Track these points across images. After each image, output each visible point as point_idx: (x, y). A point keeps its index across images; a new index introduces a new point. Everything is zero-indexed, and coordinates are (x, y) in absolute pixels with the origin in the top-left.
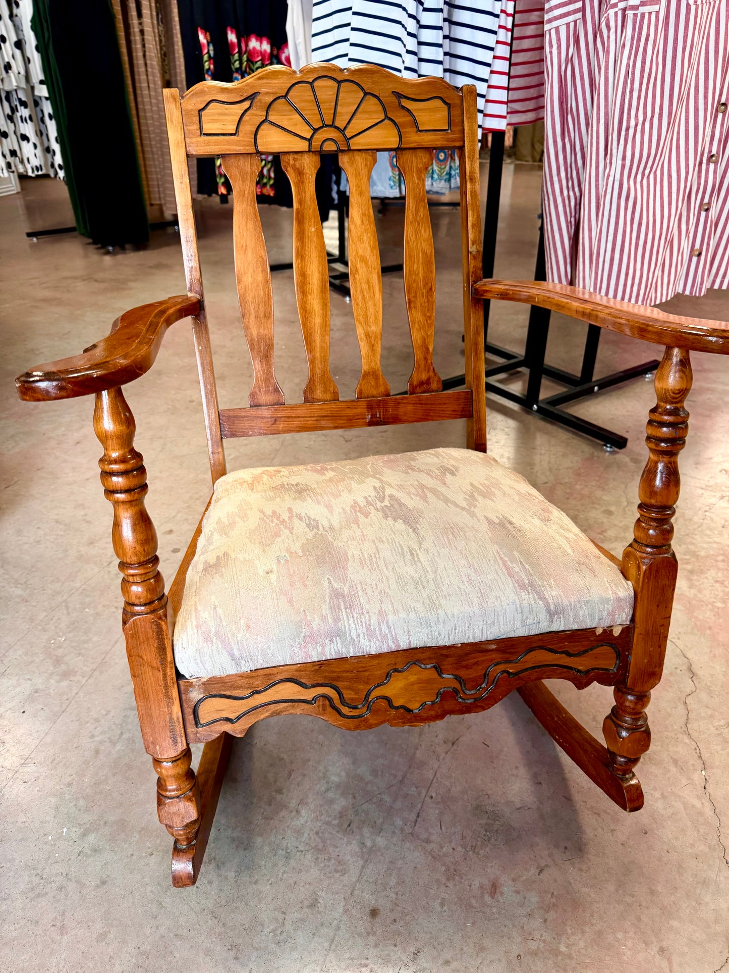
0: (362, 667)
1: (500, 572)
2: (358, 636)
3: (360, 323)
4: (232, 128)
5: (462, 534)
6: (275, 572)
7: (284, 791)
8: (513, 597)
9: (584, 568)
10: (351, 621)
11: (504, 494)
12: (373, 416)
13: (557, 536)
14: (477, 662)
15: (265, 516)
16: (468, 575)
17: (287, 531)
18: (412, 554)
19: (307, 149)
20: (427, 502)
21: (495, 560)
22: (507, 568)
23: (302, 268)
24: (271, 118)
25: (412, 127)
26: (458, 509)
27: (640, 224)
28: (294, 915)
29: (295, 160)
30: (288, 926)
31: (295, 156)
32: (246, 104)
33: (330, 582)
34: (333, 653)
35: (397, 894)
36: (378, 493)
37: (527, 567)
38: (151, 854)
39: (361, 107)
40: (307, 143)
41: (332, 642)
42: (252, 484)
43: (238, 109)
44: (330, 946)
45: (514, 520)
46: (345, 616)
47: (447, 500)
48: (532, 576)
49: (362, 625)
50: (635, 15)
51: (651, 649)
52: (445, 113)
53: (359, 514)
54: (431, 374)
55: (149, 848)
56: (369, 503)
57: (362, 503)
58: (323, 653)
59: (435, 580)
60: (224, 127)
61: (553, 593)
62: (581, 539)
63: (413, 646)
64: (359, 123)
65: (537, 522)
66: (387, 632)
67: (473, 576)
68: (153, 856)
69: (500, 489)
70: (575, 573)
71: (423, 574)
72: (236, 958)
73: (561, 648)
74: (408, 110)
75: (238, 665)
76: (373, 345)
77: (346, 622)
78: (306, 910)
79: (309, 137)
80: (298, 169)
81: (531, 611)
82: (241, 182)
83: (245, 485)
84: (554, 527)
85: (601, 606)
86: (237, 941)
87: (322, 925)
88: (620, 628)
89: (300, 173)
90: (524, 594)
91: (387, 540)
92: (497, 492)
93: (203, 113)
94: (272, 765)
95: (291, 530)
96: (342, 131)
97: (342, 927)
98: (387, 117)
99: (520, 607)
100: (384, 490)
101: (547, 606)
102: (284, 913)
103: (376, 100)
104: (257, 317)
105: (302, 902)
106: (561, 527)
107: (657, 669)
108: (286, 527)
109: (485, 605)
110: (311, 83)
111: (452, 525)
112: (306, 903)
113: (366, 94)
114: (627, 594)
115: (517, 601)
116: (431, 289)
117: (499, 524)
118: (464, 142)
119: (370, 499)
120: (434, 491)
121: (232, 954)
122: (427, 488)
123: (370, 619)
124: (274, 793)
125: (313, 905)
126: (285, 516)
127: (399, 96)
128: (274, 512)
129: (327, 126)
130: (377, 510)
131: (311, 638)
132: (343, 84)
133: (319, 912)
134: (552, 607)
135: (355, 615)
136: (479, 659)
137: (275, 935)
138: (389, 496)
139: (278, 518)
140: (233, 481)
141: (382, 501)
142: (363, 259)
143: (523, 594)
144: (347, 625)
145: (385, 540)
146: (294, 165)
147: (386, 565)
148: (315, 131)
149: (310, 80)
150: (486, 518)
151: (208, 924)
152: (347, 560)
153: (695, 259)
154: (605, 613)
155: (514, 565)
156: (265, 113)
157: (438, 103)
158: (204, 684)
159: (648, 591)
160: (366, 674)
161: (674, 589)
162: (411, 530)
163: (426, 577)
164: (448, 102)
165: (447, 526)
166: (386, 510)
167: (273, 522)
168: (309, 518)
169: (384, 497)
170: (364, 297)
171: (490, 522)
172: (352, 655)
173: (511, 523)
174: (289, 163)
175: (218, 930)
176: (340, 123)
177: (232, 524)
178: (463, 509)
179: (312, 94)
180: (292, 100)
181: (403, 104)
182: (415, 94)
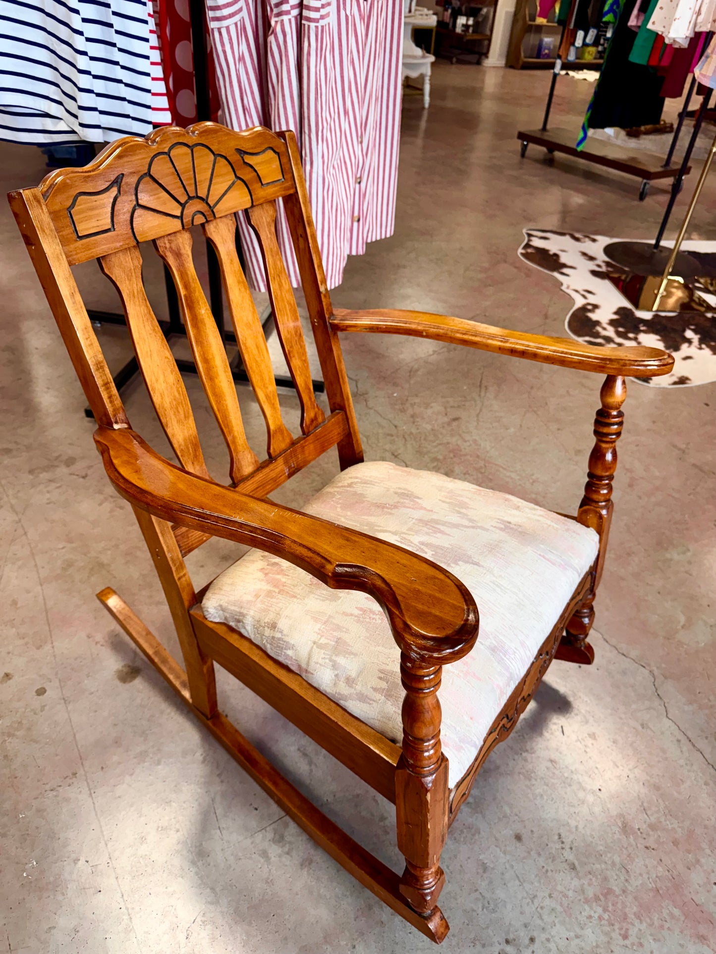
3: (260, 388)
4: (106, 223)
7: (386, 815)
12: (290, 468)
19: (181, 228)
23: (204, 354)
24: (141, 202)
25: (257, 183)
27: (337, 210)
28: (483, 885)
29: (170, 242)
30: (488, 895)
31: (169, 237)
32: (114, 191)
35: (516, 815)
38: (354, 947)
39: (215, 171)
40: (180, 222)
43: (107, 199)
44: (520, 881)
50: (317, 27)
52: (277, 163)
54: (316, 409)
55: (347, 945)
60: (99, 224)
64: (219, 188)
68: (357, 947)
72: (484, 946)
74: (251, 166)
76: (273, 404)
78: (485, 875)
79: (179, 215)
80: (175, 251)
82: (127, 282)
86: (472, 936)
87: (503, 874)
89: (178, 255)
93: (73, 211)
94: (356, 806)
96: (204, 200)
97: (513, 863)
98: (237, 177)
102: (476, 890)
103: (224, 161)
105: (478, 873)
110: (168, 154)
112: (481, 871)
113: (215, 155)
116: (300, 335)
118: (296, 188)
121: (478, 946)
124: (381, 824)
125: (485, 868)
127: (241, 152)
129: (186, 202)
132: (195, 149)
133: (493, 869)
137: (487, 908)
142: (249, 326)
146: (171, 247)
148: (183, 206)
149: (167, 150)
151: (444, 946)
153: (355, 224)
156: (134, 198)
157: (270, 154)
164: (277, 151)
170: (257, 361)
174: (166, 248)
175: (454, 943)
176: (202, 193)
179: (171, 166)
180: (156, 177)
181: (246, 161)
182: (252, 148)
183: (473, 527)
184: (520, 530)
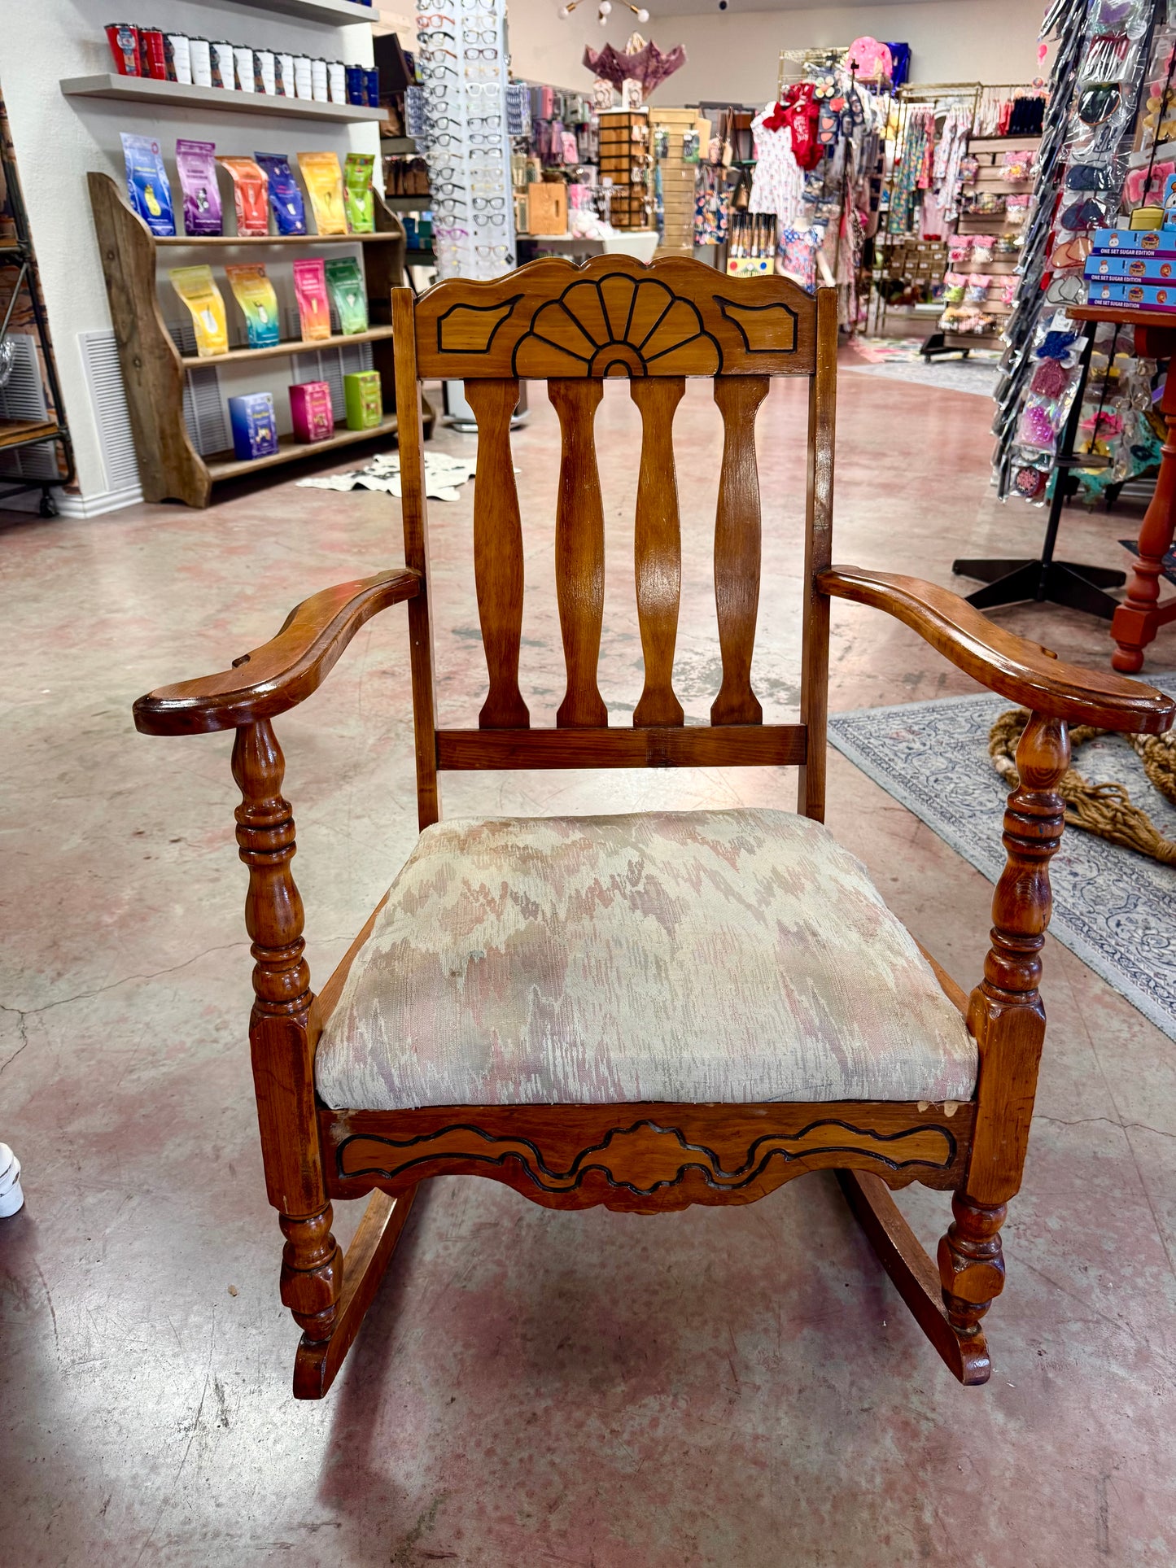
0: (570, 1120)
1: (780, 1005)
2: (566, 1077)
4: (481, 342)
5: (736, 944)
6: (464, 974)
8: (793, 1044)
9: (907, 1012)
10: (558, 1053)
11: (819, 888)
13: (879, 962)
14: (738, 1132)
15: (469, 890)
16: (733, 1006)
17: (492, 917)
18: (659, 967)
19: (585, 374)
20: (698, 891)
21: (777, 988)
22: (793, 1002)
23: (568, 540)
24: (537, 330)
25: (739, 346)
26: (742, 906)
29: (567, 388)
31: (568, 383)
32: (505, 311)
33: (536, 995)
34: (530, 1095)
36: (633, 872)
37: (822, 1001)
39: (667, 317)
40: (586, 366)
41: (529, 1080)
42: (465, 841)
43: (492, 317)
45: (820, 931)
46: (549, 1043)
47: (728, 892)
48: (826, 1016)
49: (572, 1060)
51: (1004, 1142)
52: (790, 327)
53: (597, 900)
54: (747, 697)
56: (615, 885)
57: (605, 883)
58: (517, 1094)
59: (685, 1007)
60: (471, 341)
61: (854, 1043)
62: (916, 968)
63: (643, 1099)
64: (664, 339)
65: (854, 936)
66: (607, 1074)
67: (741, 1008)
69: (814, 880)
70: (893, 1018)
71: (669, 997)
73: (864, 1124)
74: (736, 322)
75: (398, 1098)
77: (550, 1053)
79: (589, 358)
80: (571, 402)
81: (818, 1066)
82: (489, 417)
83: (455, 842)
84: (878, 946)
85: (926, 1071)
88: (955, 1107)
89: (573, 407)
90: (810, 1042)
91: (628, 942)
92: (809, 886)
93: (443, 321)
95: (499, 915)
96: (637, 350)
98: (703, 332)
99: (803, 1060)
100: (643, 867)
101: (843, 1062)
103: (688, 307)
104: (499, 605)
106: (890, 948)
107: (1013, 1173)
108: (493, 910)
109: (751, 1052)
110: (598, 284)
111: (726, 930)
113: (675, 298)
114: (967, 1056)
115: (799, 1050)
116: (753, 576)
117: (796, 934)
118: (816, 368)
119: (618, 879)
120: (713, 876)
122: (705, 871)
123: (584, 1052)
126: (496, 894)
127: (722, 301)
128: (483, 886)
129: (605, 345)
130: (624, 896)
131: (500, 1071)
132: (642, 285)
134: (850, 1064)
135: (564, 1045)
136: (741, 1128)
138: (647, 877)
139: (486, 895)
140: (441, 835)
141: (635, 884)
142: (656, 531)
143: (809, 1040)
144: (551, 1058)
145: (624, 942)
146: (566, 396)
147: (619, 978)
148: (599, 348)
149: (597, 279)
150: (779, 923)
152: (564, 966)
154: (931, 1081)
155: (803, 998)
156: (529, 323)
157: (780, 313)
158: (351, 1118)
159: (998, 1056)
160: (577, 1131)
161: (1039, 1057)
162: (664, 932)
163: (673, 1000)
164: (795, 311)
165: (718, 930)
166: (637, 898)
167: (477, 900)
168: (527, 899)
169: (639, 878)
171: (784, 930)
172: (556, 1100)
173: (814, 934)
174: (558, 393)
176: (636, 339)
177: (424, 897)
178: (749, 906)
179: (597, 297)
180: (569, 306)
181: (728, 313)
182: (747, 299)
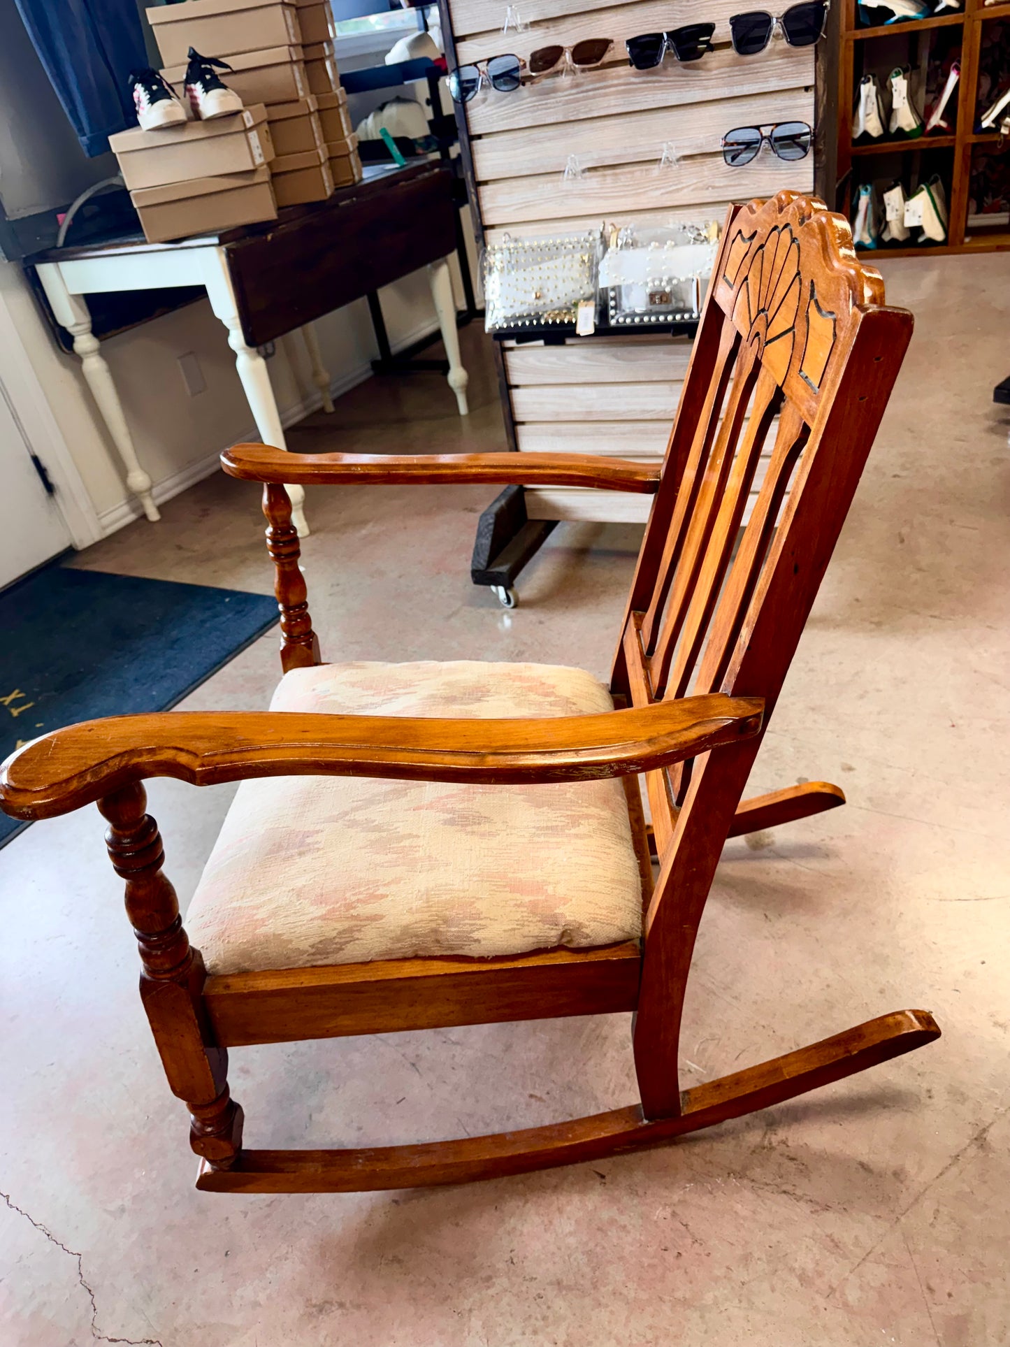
39: (788, 294)
96: (767, 326)
98: (794, 326)
103: (798, 289)
149: (781, 227)
180: (764, 255)
183: (346, 814)
184: (283, 853)
